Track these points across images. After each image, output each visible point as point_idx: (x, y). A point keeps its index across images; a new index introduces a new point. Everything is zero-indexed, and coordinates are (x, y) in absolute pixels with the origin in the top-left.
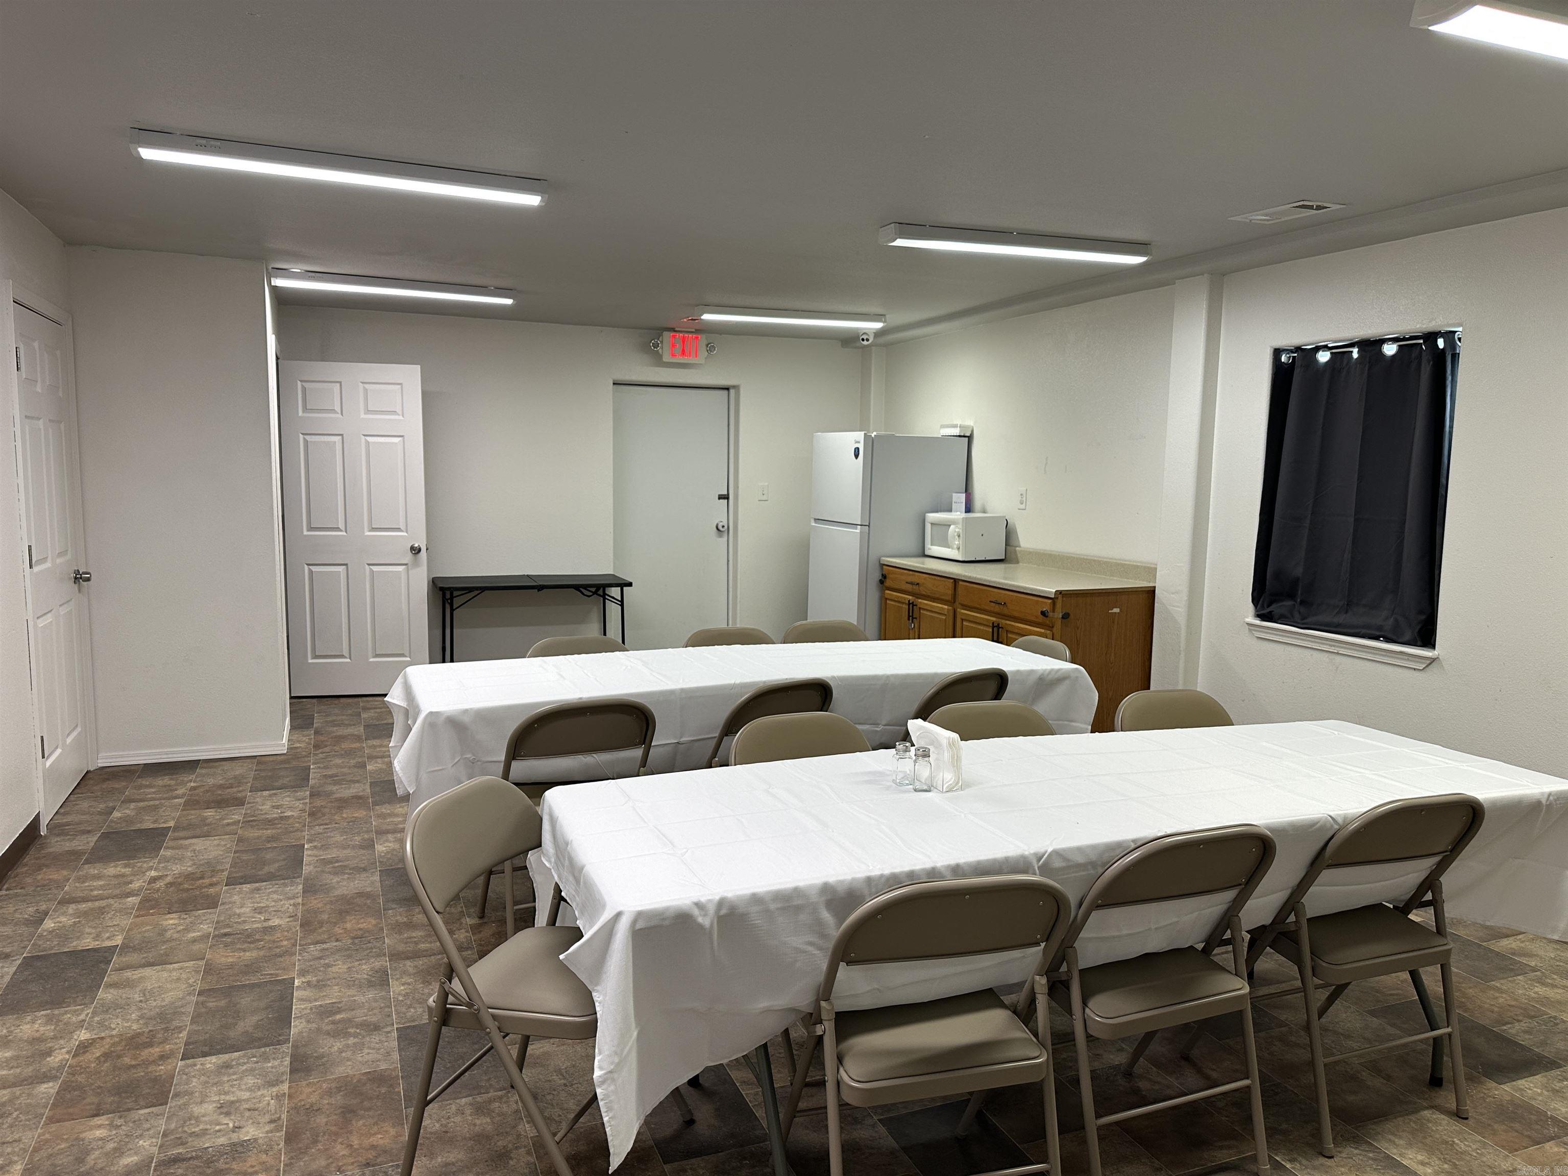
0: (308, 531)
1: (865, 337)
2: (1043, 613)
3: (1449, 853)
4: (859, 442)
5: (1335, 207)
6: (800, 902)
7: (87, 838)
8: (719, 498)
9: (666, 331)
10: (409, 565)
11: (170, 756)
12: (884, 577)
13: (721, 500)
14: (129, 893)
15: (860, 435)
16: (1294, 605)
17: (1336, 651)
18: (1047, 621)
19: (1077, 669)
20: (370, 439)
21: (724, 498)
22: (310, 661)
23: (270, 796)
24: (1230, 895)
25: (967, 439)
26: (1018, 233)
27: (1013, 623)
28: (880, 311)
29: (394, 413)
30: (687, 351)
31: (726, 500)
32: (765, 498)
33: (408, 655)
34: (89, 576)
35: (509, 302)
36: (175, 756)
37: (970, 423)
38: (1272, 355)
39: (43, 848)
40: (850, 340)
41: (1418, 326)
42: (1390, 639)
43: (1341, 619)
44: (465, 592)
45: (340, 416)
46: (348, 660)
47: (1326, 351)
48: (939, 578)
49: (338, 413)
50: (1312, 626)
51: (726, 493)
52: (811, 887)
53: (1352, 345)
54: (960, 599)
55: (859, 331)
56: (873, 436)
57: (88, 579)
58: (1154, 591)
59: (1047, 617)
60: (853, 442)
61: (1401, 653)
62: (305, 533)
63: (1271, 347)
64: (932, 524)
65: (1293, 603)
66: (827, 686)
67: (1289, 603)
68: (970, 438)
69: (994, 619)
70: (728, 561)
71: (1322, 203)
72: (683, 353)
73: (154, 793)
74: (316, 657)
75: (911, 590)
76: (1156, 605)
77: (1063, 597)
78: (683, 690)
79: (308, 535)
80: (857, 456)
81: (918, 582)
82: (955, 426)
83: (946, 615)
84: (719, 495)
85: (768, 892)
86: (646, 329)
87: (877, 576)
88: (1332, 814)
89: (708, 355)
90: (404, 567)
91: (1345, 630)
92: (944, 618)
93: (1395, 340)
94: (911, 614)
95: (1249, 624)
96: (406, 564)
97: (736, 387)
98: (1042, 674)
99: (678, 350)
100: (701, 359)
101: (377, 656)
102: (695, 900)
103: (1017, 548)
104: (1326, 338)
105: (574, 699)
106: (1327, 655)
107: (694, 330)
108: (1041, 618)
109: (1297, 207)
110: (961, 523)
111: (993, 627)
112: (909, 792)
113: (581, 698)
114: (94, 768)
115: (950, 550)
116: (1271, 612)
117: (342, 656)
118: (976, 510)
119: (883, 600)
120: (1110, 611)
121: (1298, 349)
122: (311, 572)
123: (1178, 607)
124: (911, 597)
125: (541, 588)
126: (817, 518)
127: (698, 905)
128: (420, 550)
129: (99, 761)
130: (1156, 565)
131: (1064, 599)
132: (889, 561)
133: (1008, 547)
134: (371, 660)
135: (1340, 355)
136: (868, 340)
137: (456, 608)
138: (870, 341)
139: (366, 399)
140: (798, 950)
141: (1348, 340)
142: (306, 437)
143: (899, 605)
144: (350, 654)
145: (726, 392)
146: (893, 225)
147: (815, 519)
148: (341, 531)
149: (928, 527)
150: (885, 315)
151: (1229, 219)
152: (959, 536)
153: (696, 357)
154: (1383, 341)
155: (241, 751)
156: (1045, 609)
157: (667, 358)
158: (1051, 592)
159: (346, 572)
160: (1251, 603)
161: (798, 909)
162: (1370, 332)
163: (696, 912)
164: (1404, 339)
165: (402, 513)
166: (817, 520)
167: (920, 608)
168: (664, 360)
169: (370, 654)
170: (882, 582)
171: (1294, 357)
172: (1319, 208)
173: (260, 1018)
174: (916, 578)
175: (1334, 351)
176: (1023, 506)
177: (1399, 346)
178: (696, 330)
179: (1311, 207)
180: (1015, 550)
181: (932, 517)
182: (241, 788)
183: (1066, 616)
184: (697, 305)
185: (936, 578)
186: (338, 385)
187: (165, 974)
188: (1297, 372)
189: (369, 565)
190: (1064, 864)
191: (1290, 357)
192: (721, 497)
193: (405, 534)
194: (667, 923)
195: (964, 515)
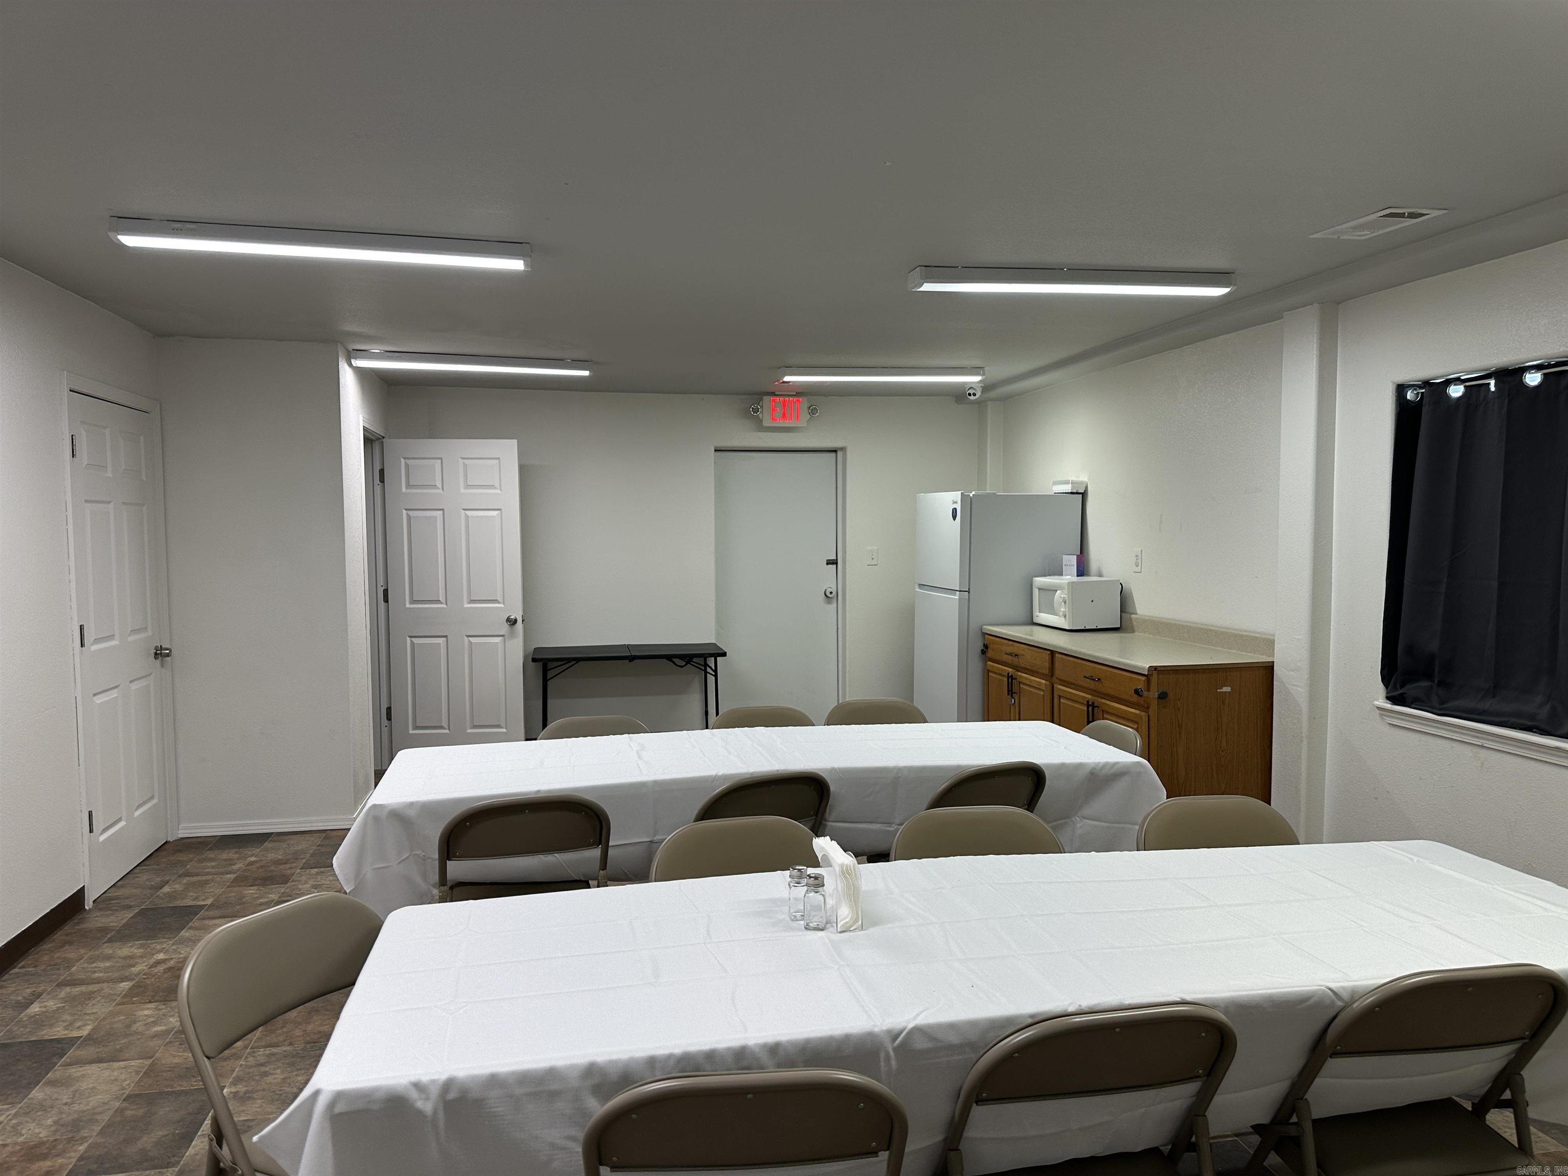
0: (411, 603)
1: (971, 392)
2: (1137, 692)
3: (1527, 1041)
4: (956, 503)
5: (1435, 213)
6: (554, 1087)
7: (125, 913)
8: (828, 564)
9: (766, 395)
10: (506, 637)
11: (246, 828)
12: (986, 647)
13: (829, 565)
14: (126, 977)
15: (957, 495)
16: (1432, 685)
17: (1480, 744)
18: (1142, 701)
19: (1138, 762)
20: (469, 513)
21: (833, 564)
22: (411, 732)
23: (317, 873)
24: (1189, 1089)
25: (1081, 495)
26: (1068, 269)
27: (1108, 702)
28: (976, 362)
29: (492, 487)
30: (788, 415)
31: (835, 565)
32: (874, 562)
33: (504, 726)
34: (168, 651)
35: (586, 373)
36: (251, 828)
37: (1084, 478)
38: (1394, 392)
39: (79, 923)
40: (960, 395)
41: (1561, 350)
42: (1548, 733)
43: (1488, 704)
44: (564, 663)
45: (441, 491)
46: (447, 731)
47: (1458, 385)
48: (1036, 649)
49: (438, 488)
50: (1450, 713)
51: (835, 558)
52: (573, 1067)
53: (1488, 376)
54: (1058, 673)
55: (966, 386)
56: (971, 495)
57: (168, 655)
58: (1273, 667)
59: (1141, 696)
60: (951, 502)
61: (1558, 749)
62: (408, 606)
63: (1394, 383)
64: (1039, 589)
65: (1430, 684)
66: (821, 781)
67: (1425, 684)
68: (1084, 495)
69: (1089, 697)
70: (838, 629)
71: (1417, 210)
72: (784, 415)
73: (213, 867)
74: (416, 727)
75: (1010, 662)
76: (1275, 683)
77: (1158, 674)
78: (656, 783)
79: (410, 608)
80: (954, 517)
81: (1017, 653)
82: (1067, 482)
83: (1043, 690)
84: (827, 560)
85: (513, 1073)
86: (745, 394)
87: (980, 646)
88: (1333, 985)
89: (810, 418)
90: (500, 638)
91: (1492, 719)
92: (1042, 693)
93: (1538, 368)
94: (1010, 689)
95: (1379, 708)
96: (503, 636)
97: (843, 449)
98: (1094, 768)
99: (778, 414)
100: (802, 423)
101: (475, 727)
102: (414, 1079)
103: (1133, 616)
104: (1460, 368)
105: (530, 793)
106: (1470, 748)
107: (795, 394)
108: (1135, 698)
109: (1384, 216)
110: (1066, 589)
111: (1088, 706)
112: (799, 930)
113: (538, 791)
114: (174, 839)
115: (1058, 617)
116: (1402, 694)
117: (442, 727)
118: (1092, 574)
119: (987, 672)
120: (1219, 690)
121: (1426, 384)
122: (412, 643)
123: (1298, 686)
124: (1011, 670)
125: (632, 658)
126: (921, 583)
127: (417, 1086)
128: (515, 621)
129: (180, 832)
130: (1274, 636)
131: (1160, 676)
132: (989, 630)
133: (1123, 614)
134: (469, 731)
135: (1475, 389)
136: (974, 395)
137: (551, 679)
138: (977, 396)
139: (466, 476)
140: (553, 1146)
141: (1484, 370)
142: (409, 512)
143: (1000, 678)
144: (449, 726)
145: (833, 454)
146: (918, 268)
147: (920, 585)
148: (442, 603)
149: (1036, 592)
150: (984, 368)
151: (1311, 236)
152: (1065, 602)
153: (798, 420)
154: (1523, 370)
155: (314, 825)
156: (1139, 688)
157: (767, 422)
158: (1143, 668)
159: (446, 644)
160: (1381, 683)
161: (554, 1095)
162: (1505, 359)
163: (414, 1094)
164: (1550, 366)
165: (499, 587)
166: (921, 586)
167: (1020, 682)
168: (764, 424)
169: (468, 724)
170: (983, 652)
171: (1422, 393)
172: (1412, 216)
173: (166, 1133)
174: (1016, 649)
175: (1467, 384)
176: (1138, 569)
177: (1544, 374)
178: (796, 393)
179: (1402, 215)
180: (1130, 618)
181: (1040, 581)
182: (294, 865)
183: (1163, 696)
184: (780, 368)
185: (1033, 648)
186: (439, 461)
187: (107, 1073)
188: (1425, 409)
189: (468, 636)
190: (930, 1045)
191: (1418, 393)
192: (829, 562)
193: (502, 605)
194: (375, 1107)
195: (1075, 579)
